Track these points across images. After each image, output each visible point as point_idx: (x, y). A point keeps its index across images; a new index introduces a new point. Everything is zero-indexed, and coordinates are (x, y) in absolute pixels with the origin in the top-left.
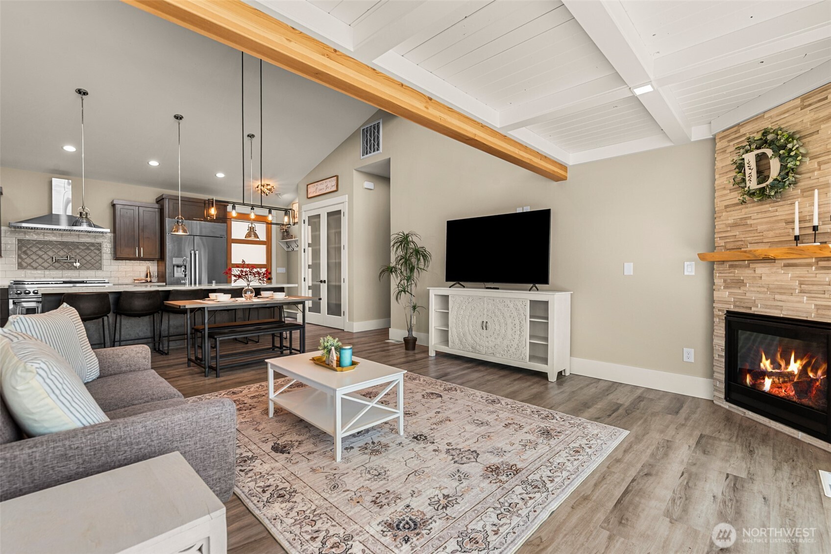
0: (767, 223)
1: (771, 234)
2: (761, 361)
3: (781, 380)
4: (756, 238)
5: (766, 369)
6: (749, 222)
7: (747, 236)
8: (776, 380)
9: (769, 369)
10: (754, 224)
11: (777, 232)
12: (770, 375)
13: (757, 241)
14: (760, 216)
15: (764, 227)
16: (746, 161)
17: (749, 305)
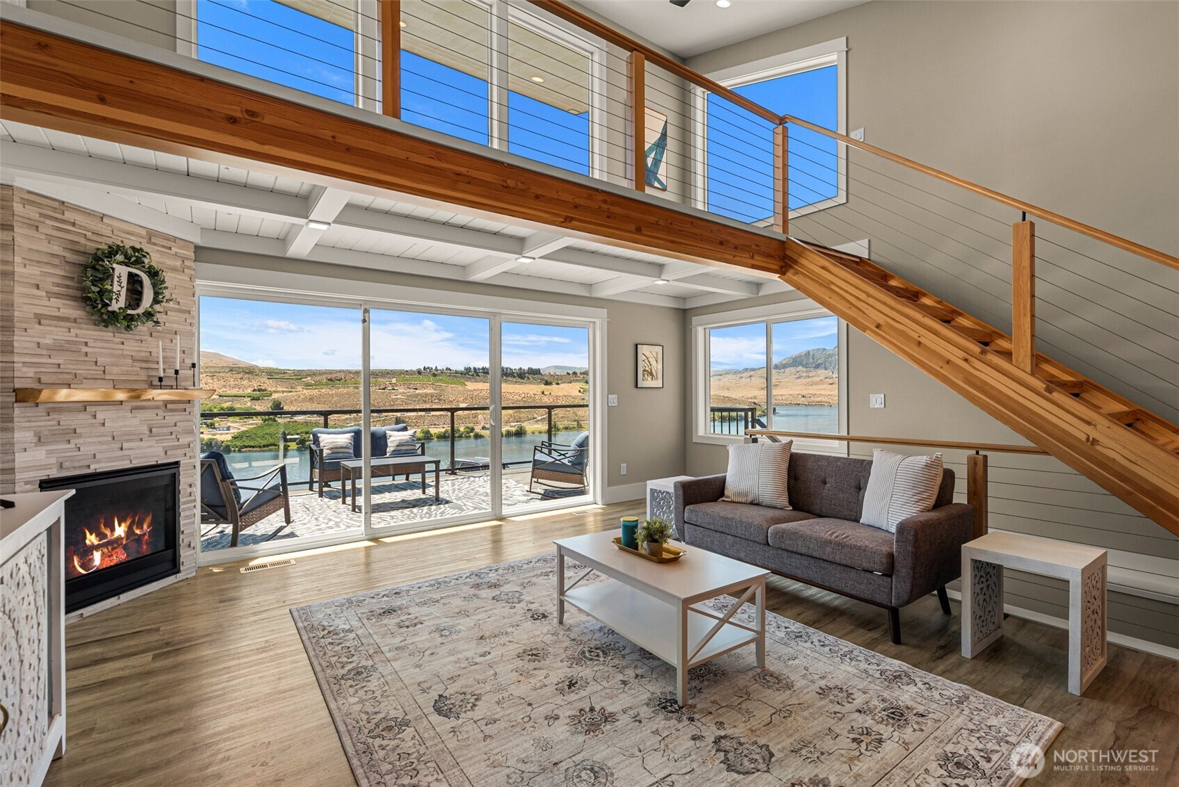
0: (112, 355)
1: (116, 370)
2: (85, 538)
3: (110, 548)
4: (93, 372)
5: (93, 544)
6: (85, 349)
7: (79, 367)
8: (105, 550)
9: (96, 542)
10: (91, 353)
11: (125, 368)
12: (97, 548)
13: (96, 376)
14: (99, 344)
15: (109, 360)
16: (117, 274)
17: (87, 463)
